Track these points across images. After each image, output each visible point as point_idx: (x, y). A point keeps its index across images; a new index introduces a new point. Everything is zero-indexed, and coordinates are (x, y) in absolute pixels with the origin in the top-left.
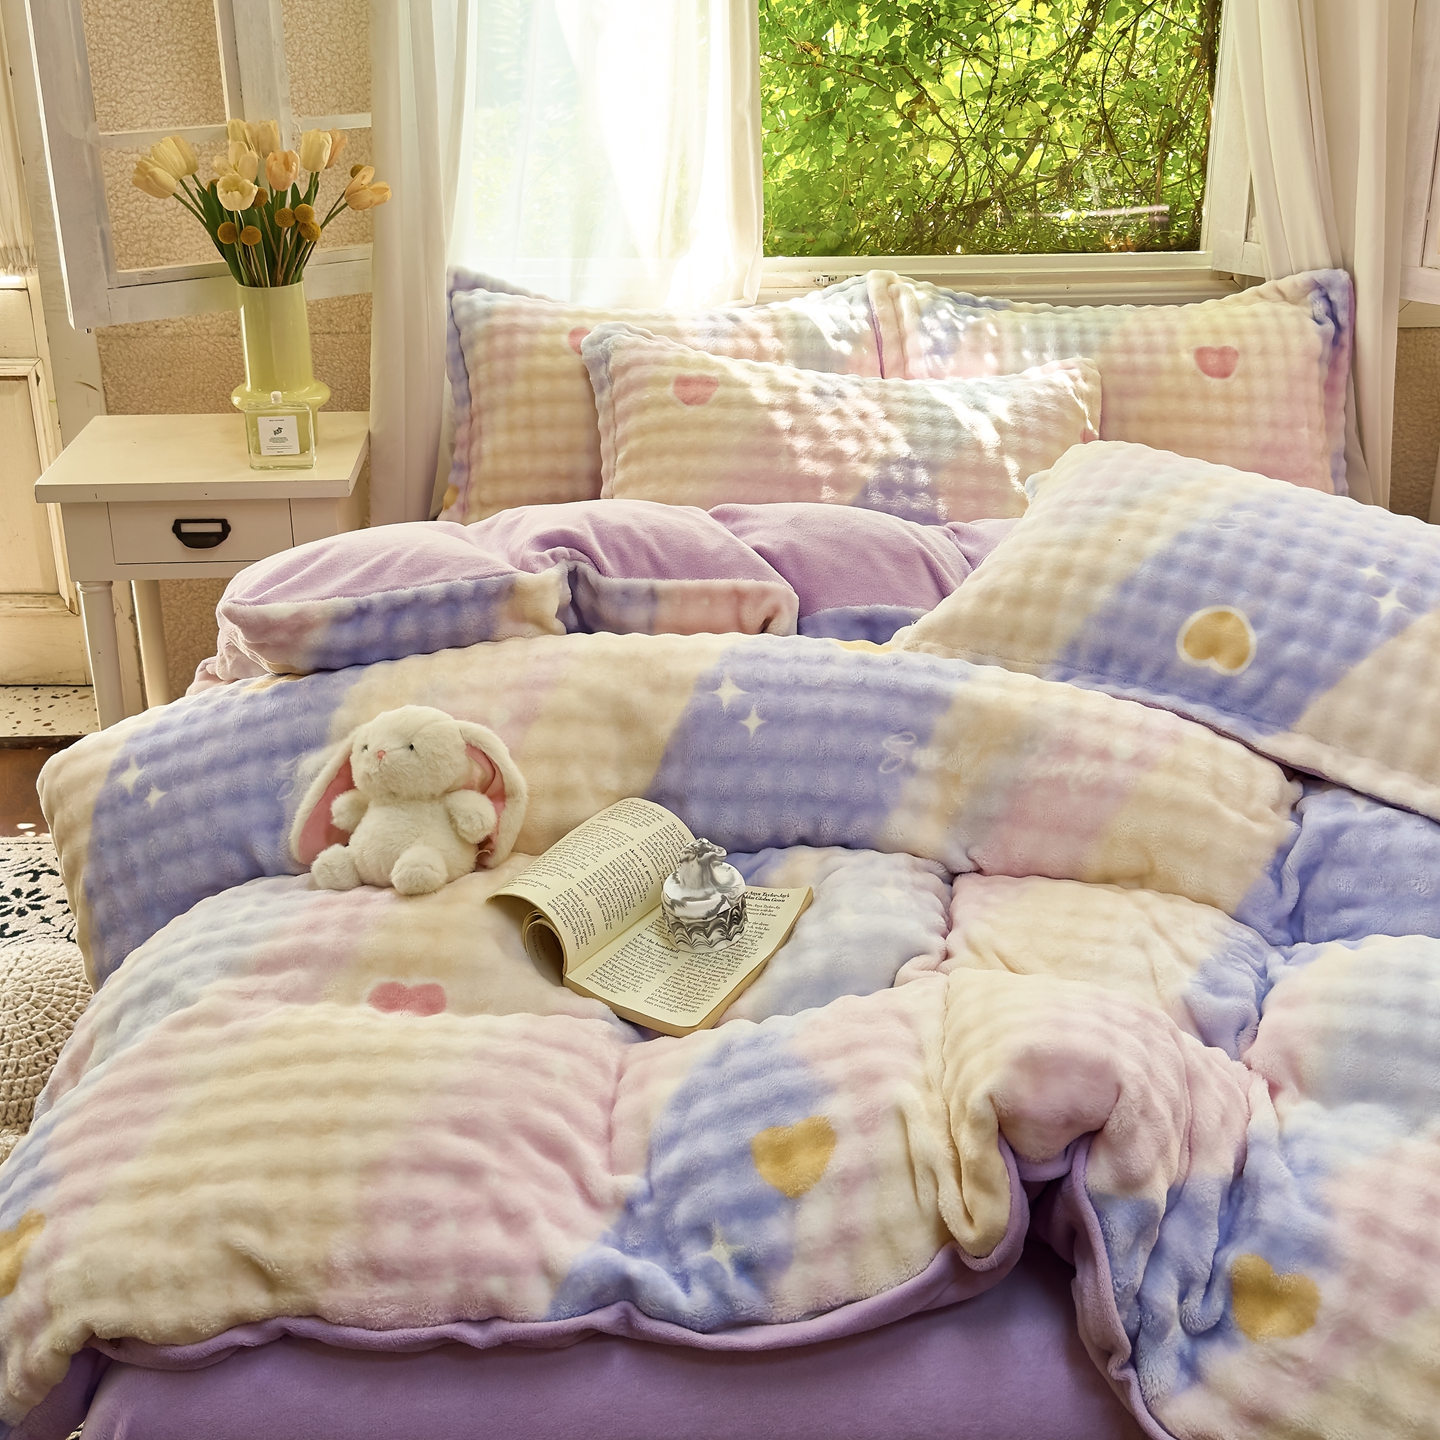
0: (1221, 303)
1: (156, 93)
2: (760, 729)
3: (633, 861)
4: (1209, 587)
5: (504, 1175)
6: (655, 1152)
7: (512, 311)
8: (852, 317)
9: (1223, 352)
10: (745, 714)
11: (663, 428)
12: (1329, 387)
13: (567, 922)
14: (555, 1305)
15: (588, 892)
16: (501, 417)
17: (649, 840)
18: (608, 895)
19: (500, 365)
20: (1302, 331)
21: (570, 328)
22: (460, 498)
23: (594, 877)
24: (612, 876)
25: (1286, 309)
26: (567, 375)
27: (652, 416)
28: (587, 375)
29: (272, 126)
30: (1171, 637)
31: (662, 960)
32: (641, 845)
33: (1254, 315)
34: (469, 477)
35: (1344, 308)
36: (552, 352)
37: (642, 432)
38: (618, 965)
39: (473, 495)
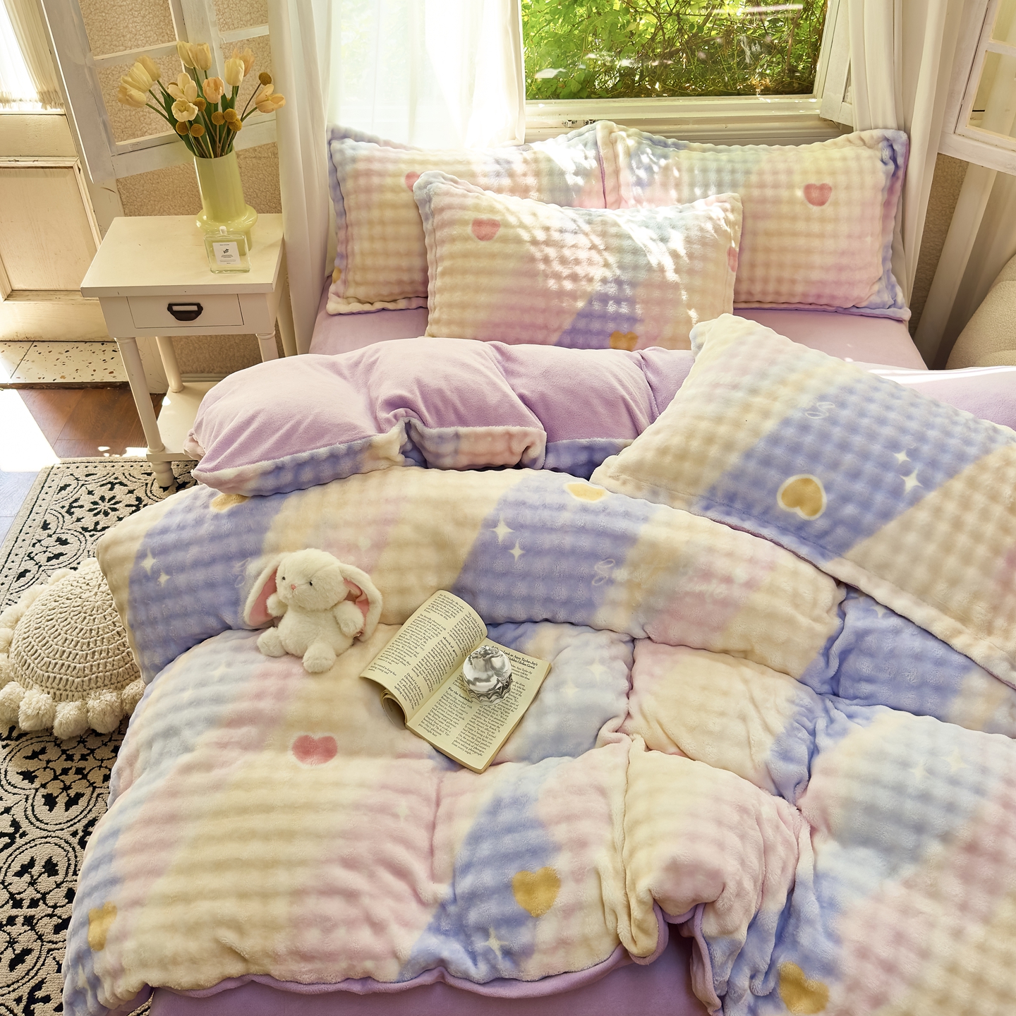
0: (823, 145)
1: (130, 7)
2: (522, 556)
3: (445, 645)
4: (800, 461)
5: (372, 896)
6: (457, 874)
7: (369, 160)
8: (586, 158)
9: (823, 188)
10: (512, 546)
11: (465, 255)
12: (887, 204)
13: (407, 697)
14: (401, 974)
15: (419, 674)
16: (364, 231)
17: (455, 628)
18: (430, 672)
19: (362, 198)
20: (874, 172)
21: (406, 173)
22: (343, 276)
23: (422, 662)
24: (433, 659)
25: (865, 153)
26: (405, 206)
27: (458, 247)
28: (417, 208)
29: (205, 49)
30: (773, 492)
31: (463, 709)
32: (450, 633)
33: (844, 159)
34: (347, 264)
35: (902, 156)
36: (395, 190)
37: (452, 256)
38: (437, 713)
39: (350, 277)
